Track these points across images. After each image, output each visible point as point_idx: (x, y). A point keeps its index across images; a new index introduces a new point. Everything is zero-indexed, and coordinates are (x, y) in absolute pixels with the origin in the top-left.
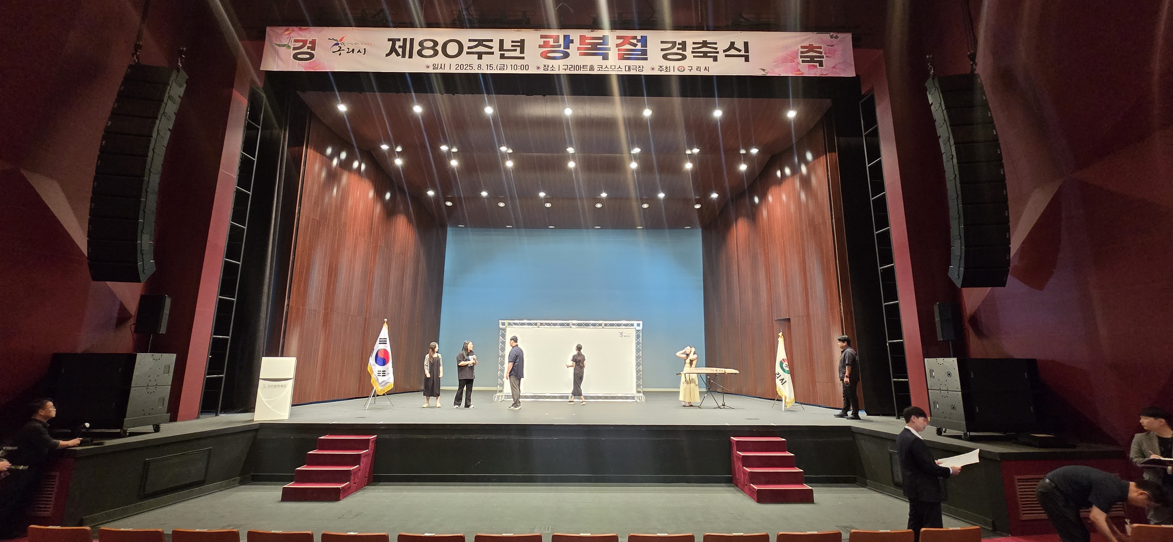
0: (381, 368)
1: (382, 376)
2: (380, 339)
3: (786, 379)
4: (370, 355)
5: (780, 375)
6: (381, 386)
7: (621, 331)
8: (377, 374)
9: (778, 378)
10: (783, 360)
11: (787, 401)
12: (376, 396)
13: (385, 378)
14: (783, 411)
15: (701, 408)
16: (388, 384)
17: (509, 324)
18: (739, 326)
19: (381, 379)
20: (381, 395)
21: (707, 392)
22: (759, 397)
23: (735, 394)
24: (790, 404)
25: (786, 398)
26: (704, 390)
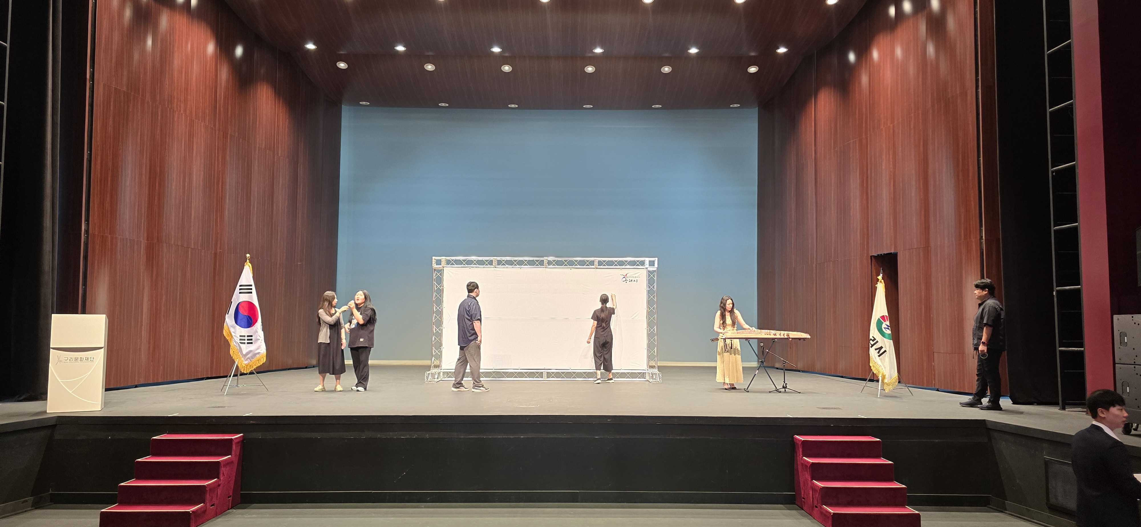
0: (245, 332)
1: (248, 343)
2: (240, 286)
3: (886, 347)
4: (227, 311)
5: (877, 342)
6: (246, 360)
7: (625, 272)
8: (239, 341)
9: (872, 346)
10: (883, 317)
11: (886, 381)
12: (239, 375)
13: (252, 347)
14: (879, 397)
15: (748, 392)
16: (258, 356)
17: (448, 262)
18: (814, 265)
19: (245, 348)
20: (246, 374)
21: (760, 366)
22: (841, 375)
23: (803, 371)
24: (891, 386)
25: (884, 377)
26: (755, 364)
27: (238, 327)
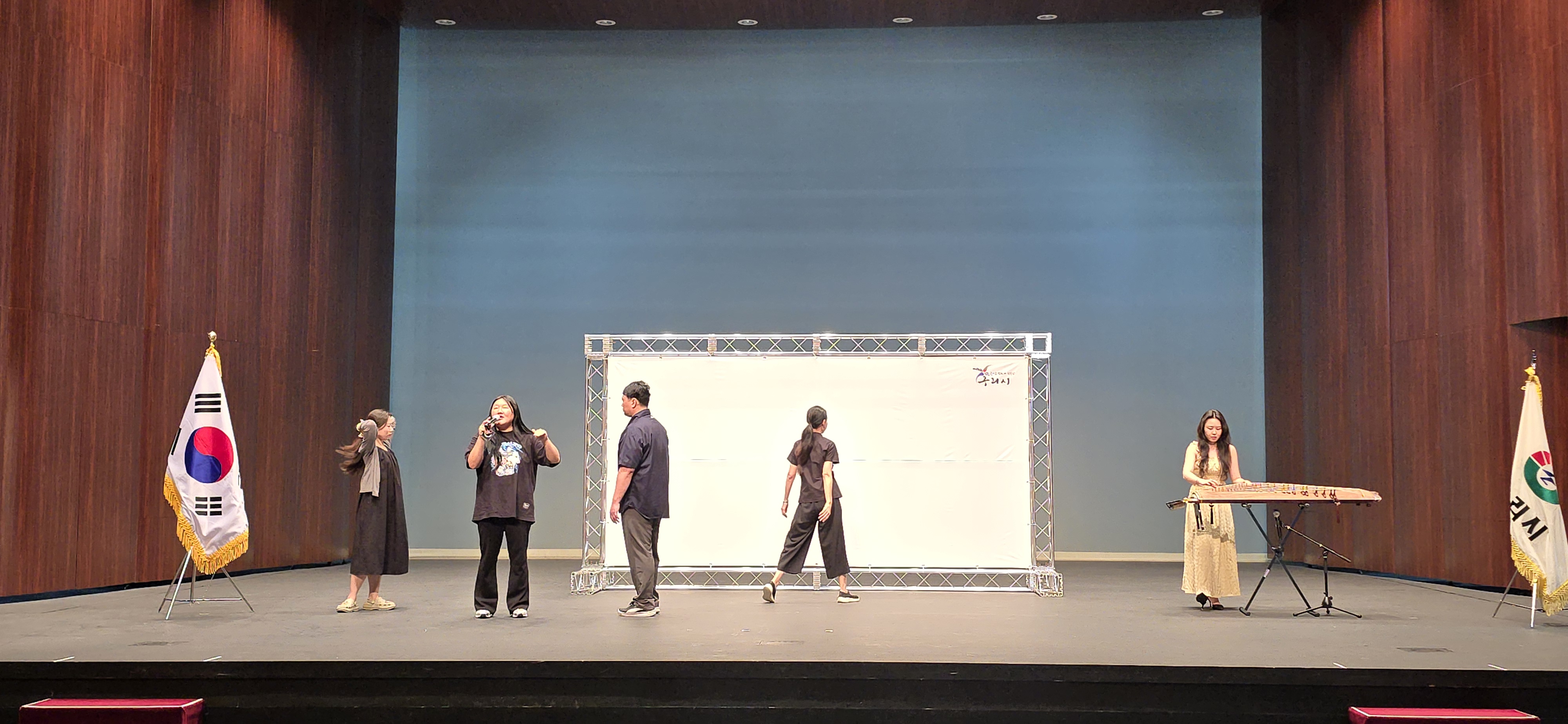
0: (206, 490)
1: (212, 513)
2: (198, 396)
3: (1546, 520)
4: (170, 447)
5: (1527, 508)
6: (209, 548)
7: (981, 363)
8: (194, 510)
9: (1517, 516)
10: (1538, 456)
11: (1547, 592)
12: (194, 579)
13: (219, 522)
14: (1532, 626)
15: (1248, 614)
16: (232, 539)
17: (617, 346)
18: (1387, 347)
19: (207, 523)
20: (208, 577)
21: (1273, 562)
22: (1448, 580)
23: (1366, 572)
24: (1557, 604)
25: (1542, 583)
26: (1262, 557)
27: (192, 480)
